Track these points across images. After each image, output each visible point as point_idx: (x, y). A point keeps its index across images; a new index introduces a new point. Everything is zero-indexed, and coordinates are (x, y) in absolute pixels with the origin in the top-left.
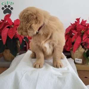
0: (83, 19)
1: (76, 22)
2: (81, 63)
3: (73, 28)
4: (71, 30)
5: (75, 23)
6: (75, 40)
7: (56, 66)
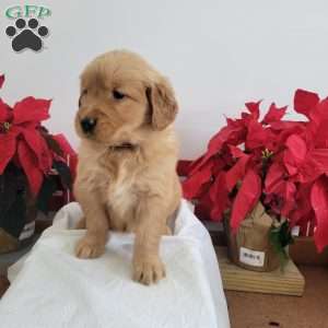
0: (273, 105)
1: (244, 114)
2: (262, 264)
3: (233, 137)
4: (225, 143)
5: (240, 118)
6: (240, 182)
7: (142, 276)
